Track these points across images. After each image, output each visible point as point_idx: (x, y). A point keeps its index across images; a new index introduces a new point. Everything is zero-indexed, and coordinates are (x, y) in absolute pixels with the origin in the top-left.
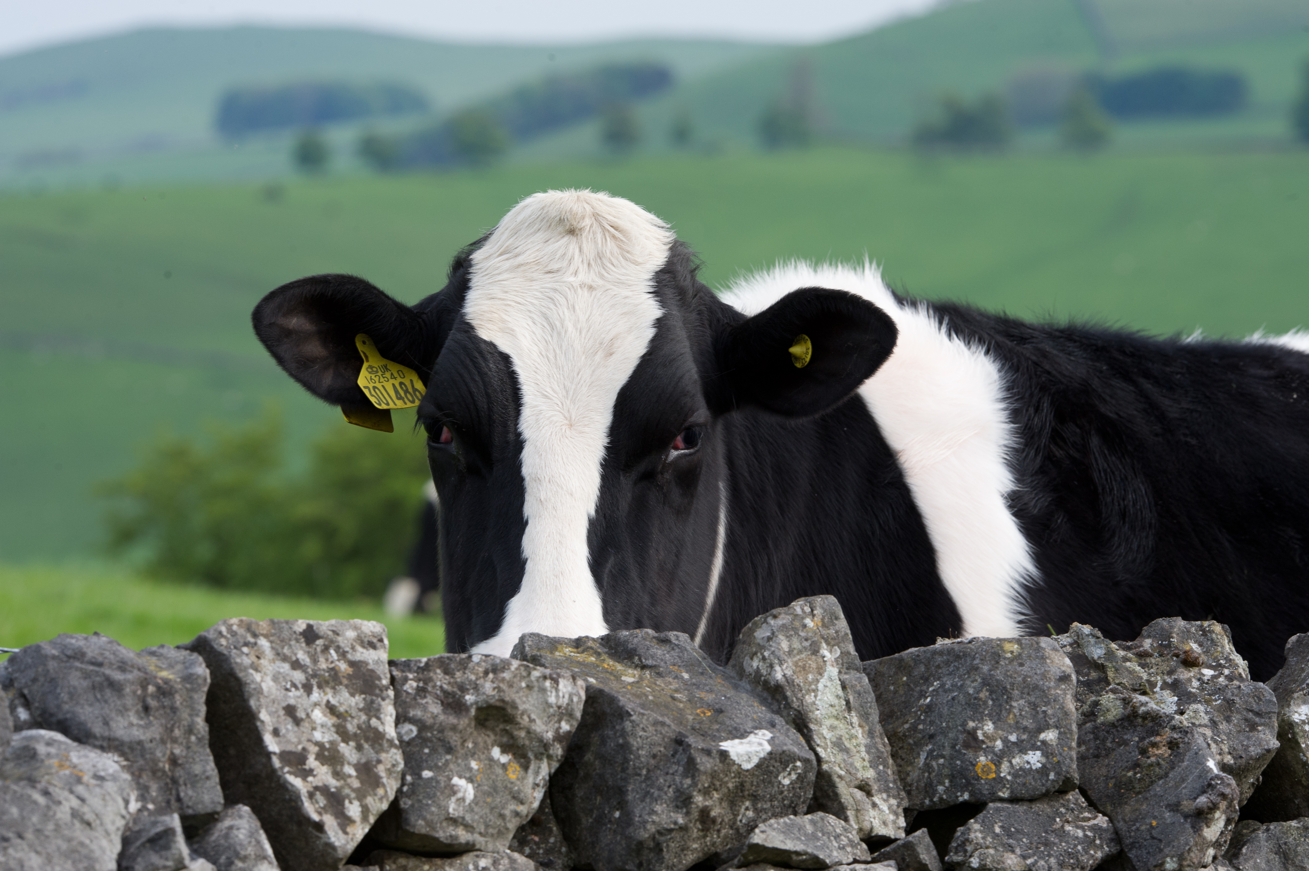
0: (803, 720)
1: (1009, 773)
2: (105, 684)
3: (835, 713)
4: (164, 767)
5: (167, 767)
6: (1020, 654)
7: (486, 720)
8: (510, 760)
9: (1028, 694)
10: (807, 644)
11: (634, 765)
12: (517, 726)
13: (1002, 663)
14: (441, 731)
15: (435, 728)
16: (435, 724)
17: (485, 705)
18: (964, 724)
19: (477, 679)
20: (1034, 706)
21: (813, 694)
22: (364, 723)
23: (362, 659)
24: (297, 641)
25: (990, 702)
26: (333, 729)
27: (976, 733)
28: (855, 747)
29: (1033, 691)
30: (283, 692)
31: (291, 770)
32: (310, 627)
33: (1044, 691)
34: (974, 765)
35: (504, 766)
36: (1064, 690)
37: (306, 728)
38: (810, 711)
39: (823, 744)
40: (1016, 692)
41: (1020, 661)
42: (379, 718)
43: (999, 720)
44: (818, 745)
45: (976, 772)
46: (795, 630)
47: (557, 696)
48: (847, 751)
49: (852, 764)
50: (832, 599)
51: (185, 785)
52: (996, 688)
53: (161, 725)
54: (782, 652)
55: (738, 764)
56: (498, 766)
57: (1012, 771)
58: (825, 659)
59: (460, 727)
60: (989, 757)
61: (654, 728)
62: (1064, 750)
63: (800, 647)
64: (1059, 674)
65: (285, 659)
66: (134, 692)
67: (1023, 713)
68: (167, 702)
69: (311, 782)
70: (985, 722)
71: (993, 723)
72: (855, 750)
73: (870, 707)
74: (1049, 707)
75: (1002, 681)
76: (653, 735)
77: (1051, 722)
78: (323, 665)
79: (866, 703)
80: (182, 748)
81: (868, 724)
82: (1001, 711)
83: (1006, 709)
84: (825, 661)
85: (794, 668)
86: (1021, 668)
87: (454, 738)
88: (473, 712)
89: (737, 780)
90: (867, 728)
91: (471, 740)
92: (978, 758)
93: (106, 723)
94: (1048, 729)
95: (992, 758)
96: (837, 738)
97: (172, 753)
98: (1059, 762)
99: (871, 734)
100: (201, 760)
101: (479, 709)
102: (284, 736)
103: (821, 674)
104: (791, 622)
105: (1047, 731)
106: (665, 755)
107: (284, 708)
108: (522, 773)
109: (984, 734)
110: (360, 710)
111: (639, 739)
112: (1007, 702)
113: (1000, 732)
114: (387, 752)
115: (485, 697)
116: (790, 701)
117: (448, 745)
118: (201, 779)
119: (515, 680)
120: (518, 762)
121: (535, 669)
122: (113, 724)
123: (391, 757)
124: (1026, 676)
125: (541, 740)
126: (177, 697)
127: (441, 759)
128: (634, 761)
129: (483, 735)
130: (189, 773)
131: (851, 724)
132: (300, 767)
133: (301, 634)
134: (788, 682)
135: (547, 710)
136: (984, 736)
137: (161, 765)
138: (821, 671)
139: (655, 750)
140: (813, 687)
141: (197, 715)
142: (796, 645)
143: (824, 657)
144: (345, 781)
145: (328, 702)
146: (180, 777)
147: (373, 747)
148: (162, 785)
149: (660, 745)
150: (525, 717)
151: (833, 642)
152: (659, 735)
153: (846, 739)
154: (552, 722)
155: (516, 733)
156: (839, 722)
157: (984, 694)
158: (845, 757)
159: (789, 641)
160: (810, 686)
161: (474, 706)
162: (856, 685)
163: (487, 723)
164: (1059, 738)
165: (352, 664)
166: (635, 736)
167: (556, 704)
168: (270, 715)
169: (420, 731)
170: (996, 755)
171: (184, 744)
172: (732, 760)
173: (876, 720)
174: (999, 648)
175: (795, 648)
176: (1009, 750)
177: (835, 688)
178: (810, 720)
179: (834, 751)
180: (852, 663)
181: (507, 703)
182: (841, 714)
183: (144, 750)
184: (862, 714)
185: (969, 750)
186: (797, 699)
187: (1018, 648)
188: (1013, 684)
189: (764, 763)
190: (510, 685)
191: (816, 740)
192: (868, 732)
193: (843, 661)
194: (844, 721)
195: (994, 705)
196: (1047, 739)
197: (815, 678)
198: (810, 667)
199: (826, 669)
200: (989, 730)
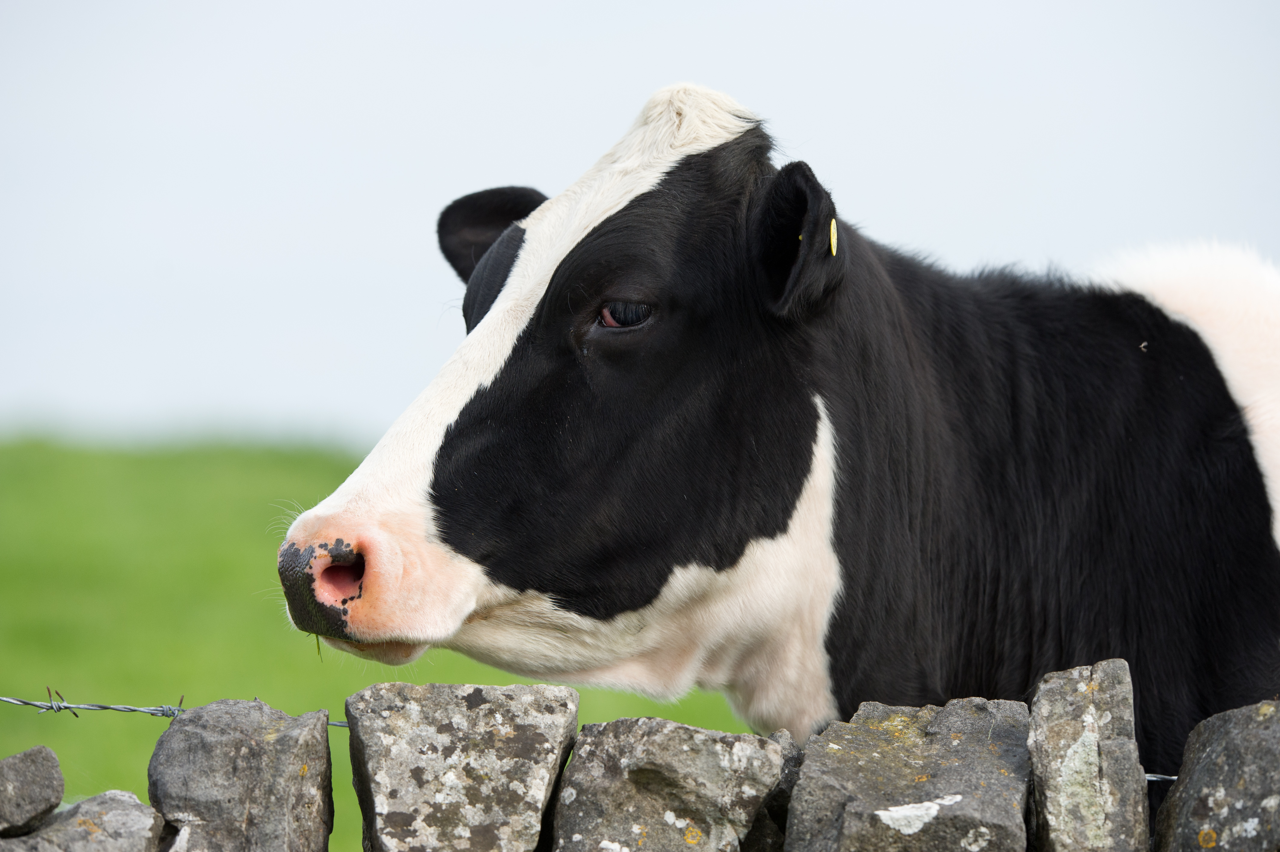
0: (1042, 786)
1: (1228, 842)
2: (200, 746)
3: (1079, 778)
4: (241, 826)
5: (244, 826)
6: (1272, 717)
7: (648, 784)
8: (688, 824)
9: (1261, 759)
10: (1070, 709)
11: (798, 829)
12: (684, 790)
13: (1250, 727)
14: (595, 795)
15: (590, 791)
16: (590, 787)
17: (635, 768)
18: (1200, 791)
19: (635, 742)
20: (1264, 771)
21: (1060, 760)
22: (503, 785)
23: (533, 723)
24: (457, 705)
25: (1226, 768)
26: (463, 792)
27: (1208, 799)
28: (1093, 815)
29: (1265, 755)
30: (417, 754)
31: (393, 831)
32: (478, 692)
33: (1275, 755)
34: (1197, 834)
35: (681, 831)
37: (431, 789)
38: (1052, 778)
39: (1056, 812)
40: (1250, 757)
41: (1268, 724)
42: (523, 781)
43: (1230, 786)
44: (1050, 813)
45: (1198, 841)
46: (1063, 695)
47: (731, 761)
48: (1081, 819)
49: (1082, 833)
50: (1123, 663)
51: (256, 844)
52: (1232, 753)
53: (243, 786)
54: (1039, 717)
55: (894, 829)
56: (673, 831)
57: (1231, 840)
58: (1084, 724)
59: (612, 790)
60: (1213, 825)
61: (822, 792)
63: (1062, 712)
65: (432, 722)
66: (226, 754)
67: (1253, 779)
68: (254, 763)
69: (409, 843)
70: (1218, 789)
71: (1226, 790)
72: (1091, 818)
73: (1127, 774)
74: (1277, 772)
75: (1238, 745)
76: (820, 799)
77: (1275, 788)
78: (482, 728)
79: (1122, 769)
80: (260, 807)
81: (1120, 791)
82: (1234, 776)
83: (1238, 775)
84: (1084, 727)
85: (1048, 733)
86: (1264, 732)
87: (606, 801)
88: (626, 775)
89: (900, 845)
90: (1119, 796)
91: (634, 804)
92: (1202, 825)
93: (185, 784)
94: (1271, 795)
95: (1215, 826)
96: (1074, 806)
97: (250, 813)
98: (1271, 830)
99: (1123, 802)
100: (275, 820)
101: (631, 772)
102: (401, 797)
103: (1075, 740)
104: (1062, 686)
105: (1269, 798)
106: (830, 820)
107: (411, 771)
108: (704, 838)
109: (1216, 803)
110: (503, 773)
111: (804, 803)
112: (1240, 768)
113: (1229, 799)
114: (521, 814)
115: (635, 759)
116: (1034, 767)
117: (600, 809)
118: (270, 838)
119: (670, 743)
120: (700, 827)
121: (698, 732)
122: (192, 785)
123: (524, 820)
124: (1263, 740)
125: (715, 805)
126: (265, 758)
127: (593, 822)
128: (798, 826)
129: (649, 799)
130: (261, 833)
131: (1101, 790)
132: (405, 828)
133: (464, 698)
134: (1037, 749)
135: (721, 774)
136: (1214, 803)
137: (237, 824)
138: (1076, 737)
139: (821, 815)
140: (1062, 753)
141: (281, 776)
142: (1059, 709)
143: (1084, 722)
144: (450, 842)
145: (468, 764)
146: (253, 835)
147: (504, 809)
148: (238, 843)
149: (826, 809)
150: (690, 781)
151: (1104, 707)
152: (826, 799)
153: (1084, 807)
154: (730, 786)
155: (684, 797)
156: (1084, 789)
157: (1221, 760)
158: (1078, 826)
159: (1051, 706)
160: (1058, 752)
161: (627, 769)
162: (1115, 751)
163: (650, 787)
165: (518, 728)
166: (801, 800)
167: (730, 767)
168: (390, 777)
169: (578, 795)
170: (1219, 822)
171: (264, 804)
172: (884, 824)
173: (1132, 788)
174: (1255, 711)
175: (1055, 713)
176: (1233, 818)
177: (1088, 755)
178: (1048, 787)
179: (1066, 819)
180: (1124, 729)
181: (660, 766)
182: (1088, 781)
183: (221, 810)
184: (1116, 782)
185: (1196, 818)
186: (1042, 765)
187: (1273, 711)
188: (1248, 748)
189: (930, 828)
190: (664, 748)
191: (1049, 807)
192: (1119, 800)
193: (1111, 726)
194: (1089, 788)
195: (1229, 771)
196: (1268, 806)
197: (1067, 744)
198: (1065, 733)
199: (1084, 735)
200: (1220, 796)
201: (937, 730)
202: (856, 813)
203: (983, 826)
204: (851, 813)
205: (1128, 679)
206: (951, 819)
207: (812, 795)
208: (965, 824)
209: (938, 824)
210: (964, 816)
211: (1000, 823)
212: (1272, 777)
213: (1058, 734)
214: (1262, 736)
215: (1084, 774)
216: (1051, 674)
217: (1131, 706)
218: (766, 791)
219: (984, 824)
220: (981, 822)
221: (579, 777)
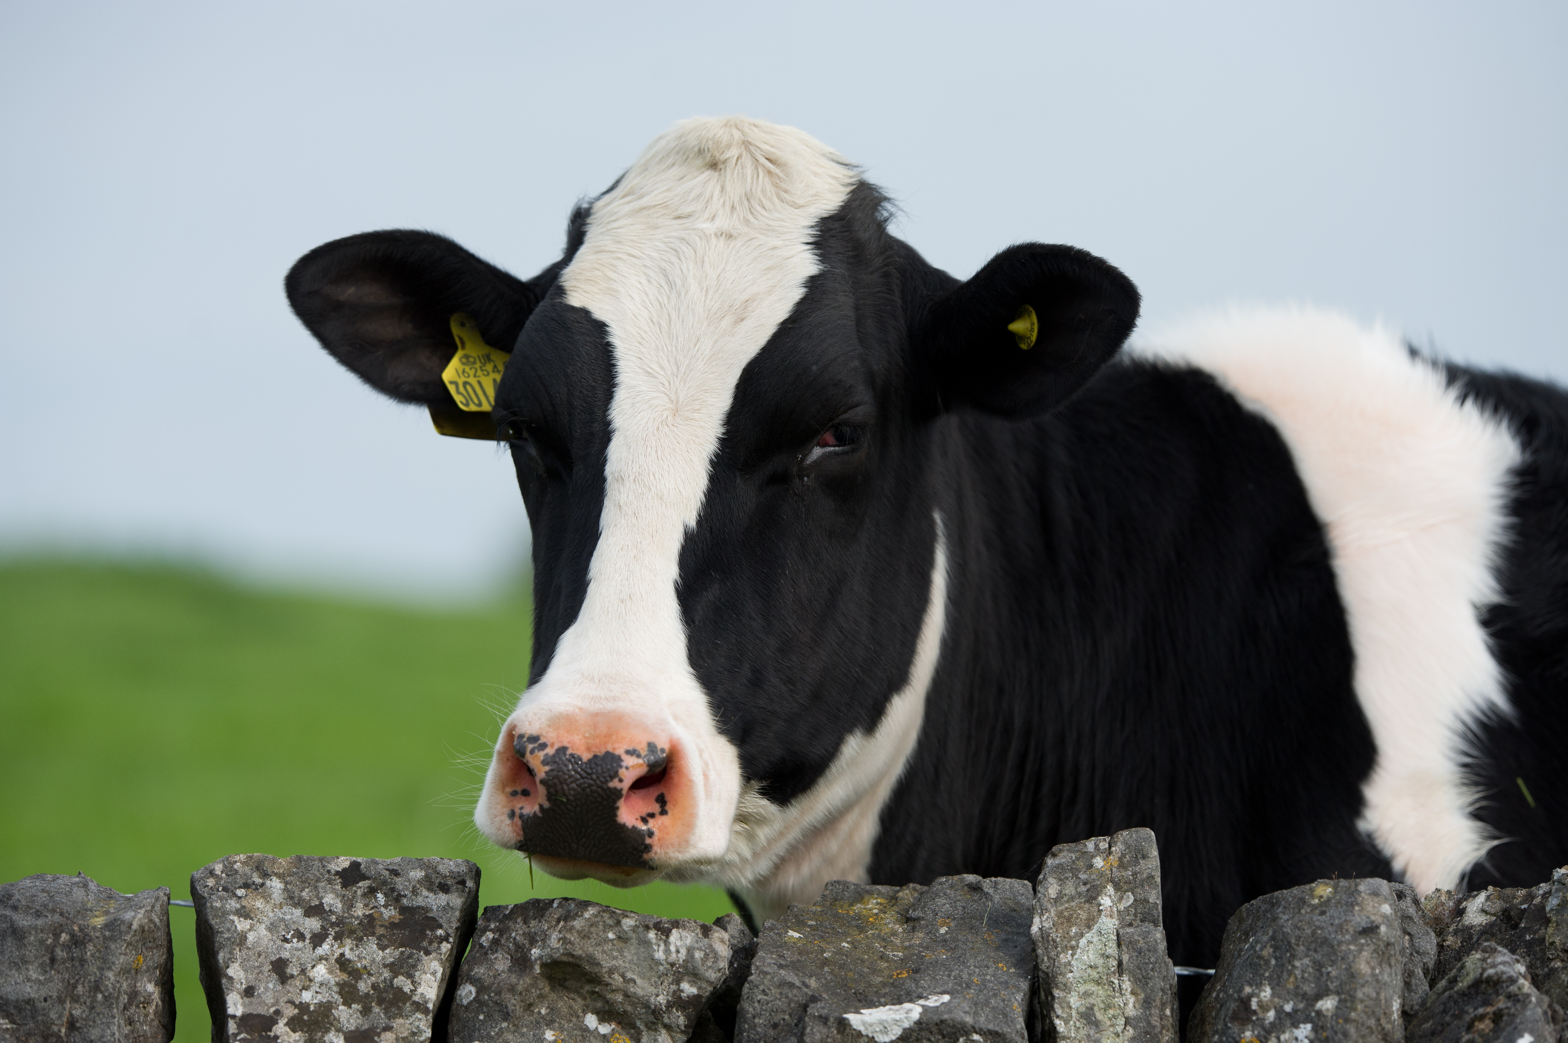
0: (1049, 984)
2: (9, 931)
3: (1094, 974)
4: (60, 1031)
5: (63, 1030)
6: (1329, 900)
7: (565, 980)
8: (613, 1030)
9: (1315, 951)
10: (1083, 889)
11: (748, 1037)
12: (609, 988)
13: (1303, 911)
14: (498, 993)
15: (493, 989)
16: (493, 984)
17: (549, 961)
18: (1241, 990)
19: (548, 928)
20: (1319, 966)
21: (1070, 952)
22: (385, 981)
23: (423, 904)
24: (330, 882)
25: (1273, 962)
26: (336, 989)
27: (1250, 1000)
28: (1110, 1019)
29: (1320, 946)
30: (279, 942)
31: (249, 1037)
32: (355, 865)
33: (1332, 947)
35: (605, 1038)
36: (1363, 945)
37: (296, 986)
38: (1061, 974)
39: (1065, 1015)
41: (1324, 908)
42: (410, 976)
43: (1278, 985)
44: (1058, 1017)
46: (1075, 872)
47: (667, 951)
48: (1096, 1024)
52: (1281, 943)
53: (63, 981)
54: (1046, 899)
56: (595, 1037)
58: (1101, 908)
59: (520, 988)
60: (1256, 1032)
61: (778, 991)
62: (1338, 1023)
64: (1364, 924)
65: (298, 903)
66: (42, 942)
67: (1306, 975)
68: (76, 953)
70: (1264, 987)
71: (1272, 989)
72: (1109, 1023)
73: (1152, 970)
74: (1335, 967)
75: (1288, 934)
76: (776, 999)
77: (1332, 986)
78: (360, 911)
79: (1147, 964)
80: (84, 1008)
81: (1144, 991)
82: (1282, 972)
83: (1288, 970)
84: (1100, 911)
85: (1056, 919)
86: (1319, 917)
87: (513, 1001)
88: (537, 969)
90: (1143, 995)
91: (547, 1005)
92: (1243, 1033)
94: (1327, 995)
95: (1259, 1033)
96: (1087, 1008)
97: (71, 1015)
98: (1327, 1038)
99: (1147, 1003)
100: (103, 1023)
101: (543, 965)
102: (259, 996)
103: (1089, 927)
104: (1074, 861)
105: (1325, 999)
106: (788, 1025)
107: (272, 963)
109: (1260, 1004)
110: (385, 966)
111: (756, 1005)
112: (1289, 962)
113: (1276, 1000)
114: (407, 1017)
115: (549, 950)
116: (1039, 960)
117: (505, 1010)
119: (593, 929)
120: (628, 1034)
121: (626, 916)
123: (411, 1024)
124: (1318, 928)
125: (646, 1005)
126: (90, 947)
127: (496, 1027)
128: (749, 1032)
129: (565, 998)
131: (1121, 989)
132: (264, 1033)
133: (337, 873)
134: (1043, 938)
135: (655, 968)
136: (1259, 1005)
137: (55, 1029)
138: (1091, 923)
139: (777, 1018)
140: (1073, 943)
141: (110, 969)
142: (1070, 889)
143: (1100, 905)
145: (342, 955)
147: (386, 1011)
149: (784, 1012)
150: (616, 976)
151: (1125, 887)
152: (783, 1000)
153: (1100, 1009)
154: (666, 983)
155: (609, 996)
156: (1100, 987)
157: (1267, 952)
158: (1092, 1032)
159: (1060, 885)
160: (1069, 941)
161: (538, 962)
162: (1138, 941)
163: (567, 984)
164: (1337, 1008)
165: (403, 910)
166: (752, 1000)
167: (666, 960)
168: (246, 971)
169: (478, 993)
170: (1264, 1029)
171: (88, 1004)
172: (855, 1030)
173: (1158, 986)
174: (1309, 893)
175: (1065, 895)
176: (1280, 1023)
177: (1105, 945)
178: (1056, 985)
179: (1078, 1024)
180: (1149, 914)
181: (580, 958)
182: (1105, 978)
183: (34, 1011)
184: (1139, 978)
185: (1236, 1023)
186: (1049, 958)
187: (1330, 892)
188: (1300, 937)
189: (911, 1035)
190: (585, 935)
191: (1057, 1010)
192: (1142, 1001)
193: (1134, 911)
194: (1106, 987)
195: (1276, 965)
196: (1324, 1008)
197: (1080, 931)
198: (1077, 918)
199: (1100, 921)
200: (1265, 997)
201: (921, 914)
202: (820, 1017)
203: (977, 1033)
204: (815, 1016)
205: (1155, 853)
206: (937, 1024)
207: (766, 995)
208: (953, 1030)
209: (921, 1030)
210: (953, 1021)
211: (997, 1029)
212: (1328, 973)
213: (1069, 920)
214: (1317, 923)
215: (1100, 969)
216: (1060, 847)
217: (1158, 886)
218: (710, 989)
219: (978, 1030)
220: (973, 1027)
221: (479, 971)
